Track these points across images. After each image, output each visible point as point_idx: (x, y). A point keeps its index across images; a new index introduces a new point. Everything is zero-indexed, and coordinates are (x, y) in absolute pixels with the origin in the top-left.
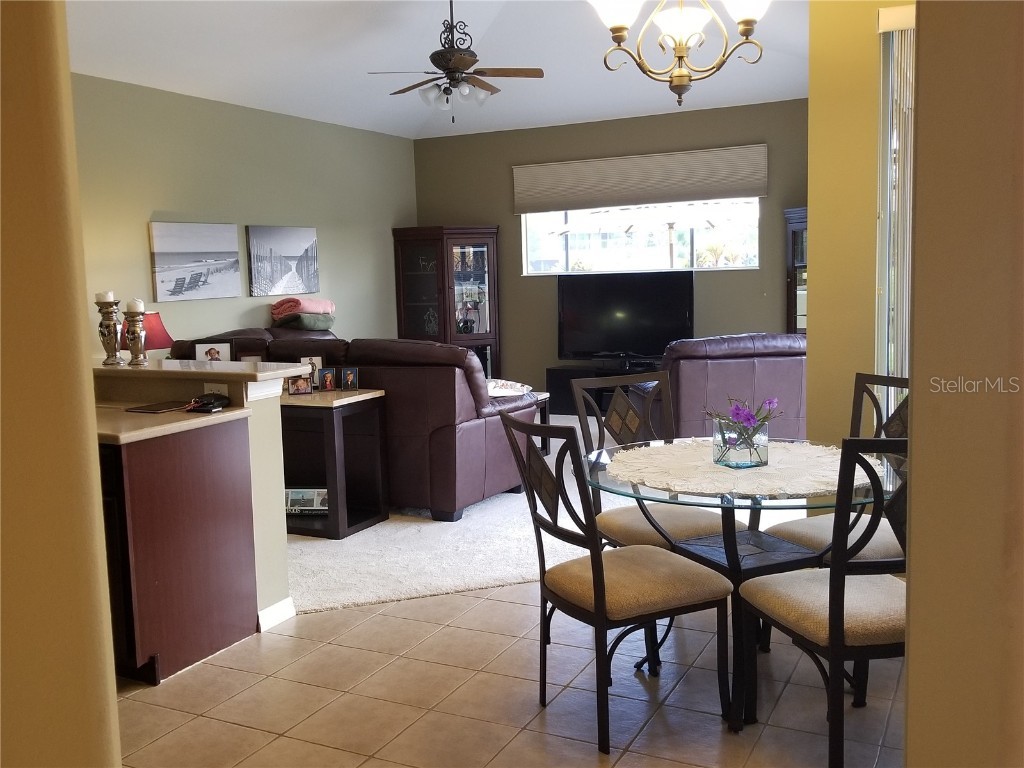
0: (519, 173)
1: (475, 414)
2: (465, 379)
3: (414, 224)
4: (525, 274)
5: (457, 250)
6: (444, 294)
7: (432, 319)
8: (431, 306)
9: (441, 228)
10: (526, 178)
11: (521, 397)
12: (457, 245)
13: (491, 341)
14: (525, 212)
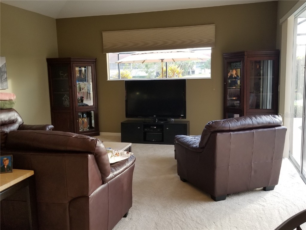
0: (106, 35)
1: (101, 182)
2: (95, 161)
3: (57, 57)
4: (108, 80)
5: (77, 69)
6: (72, 88)
7: (67, 99)
8: (65, 94)
9: (70, 58)
10: (108, 37)
11: (127, 160)
12: (77, 66)
13: (94, 109)
14: (108, 52)
